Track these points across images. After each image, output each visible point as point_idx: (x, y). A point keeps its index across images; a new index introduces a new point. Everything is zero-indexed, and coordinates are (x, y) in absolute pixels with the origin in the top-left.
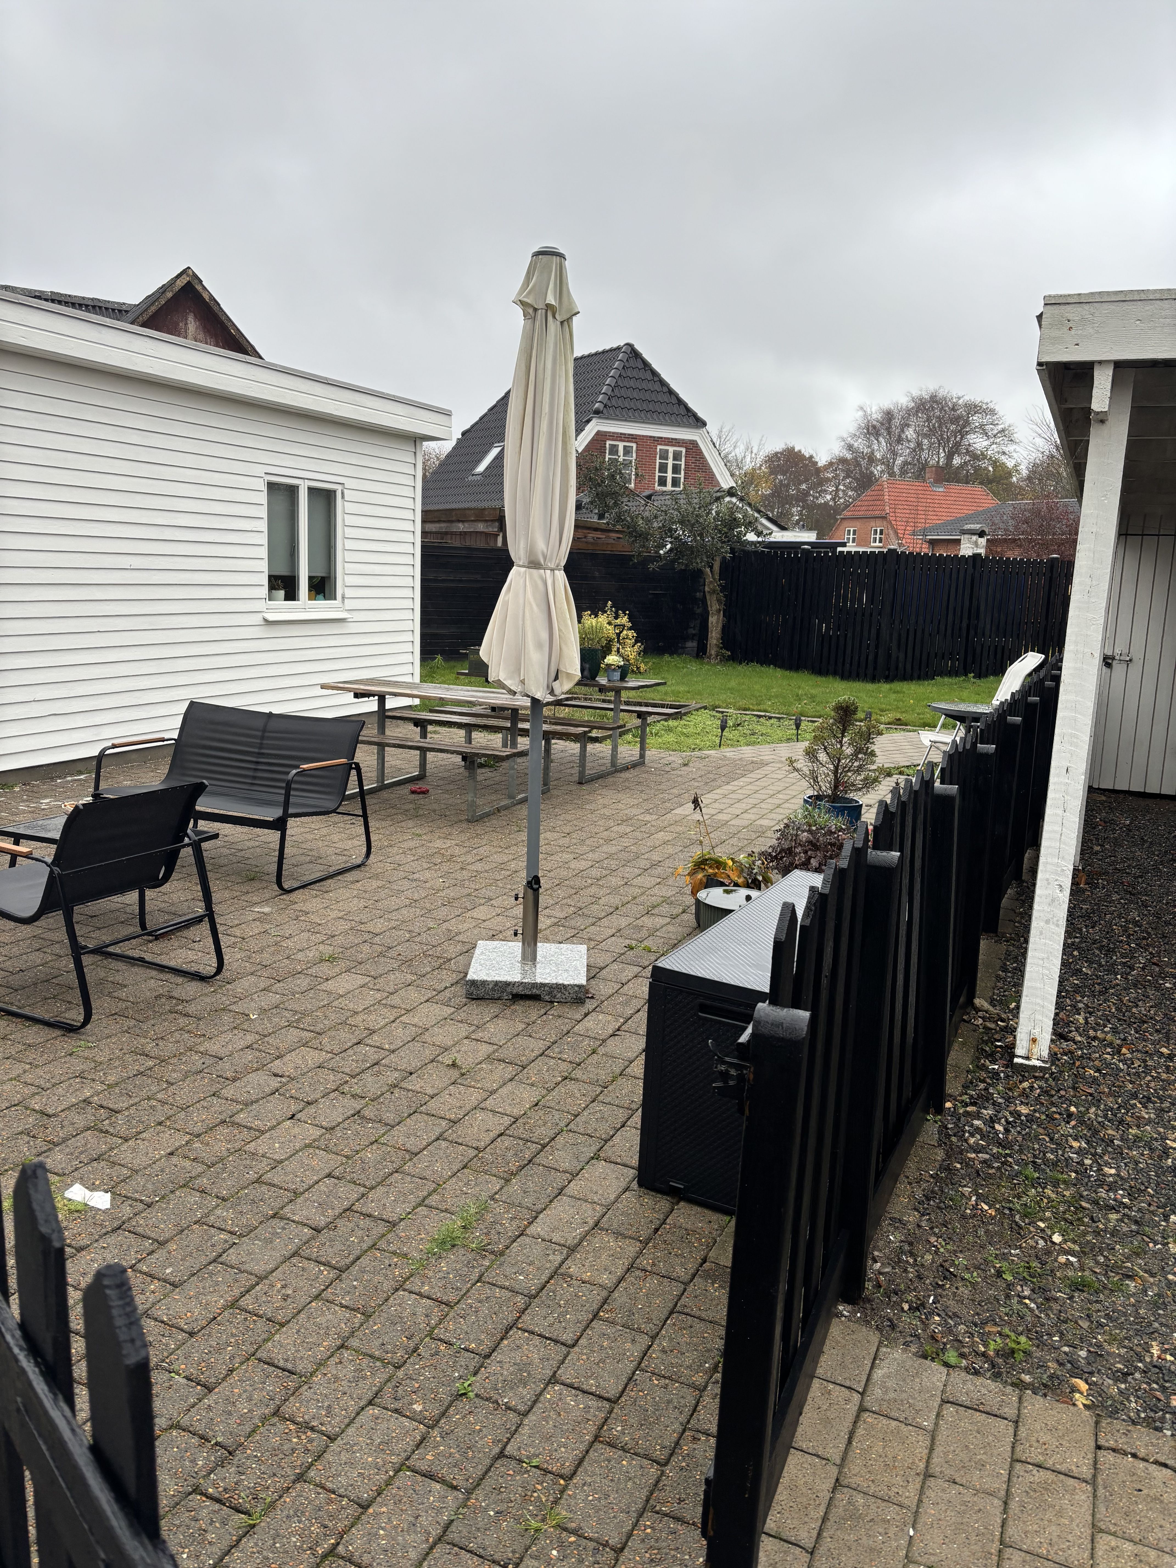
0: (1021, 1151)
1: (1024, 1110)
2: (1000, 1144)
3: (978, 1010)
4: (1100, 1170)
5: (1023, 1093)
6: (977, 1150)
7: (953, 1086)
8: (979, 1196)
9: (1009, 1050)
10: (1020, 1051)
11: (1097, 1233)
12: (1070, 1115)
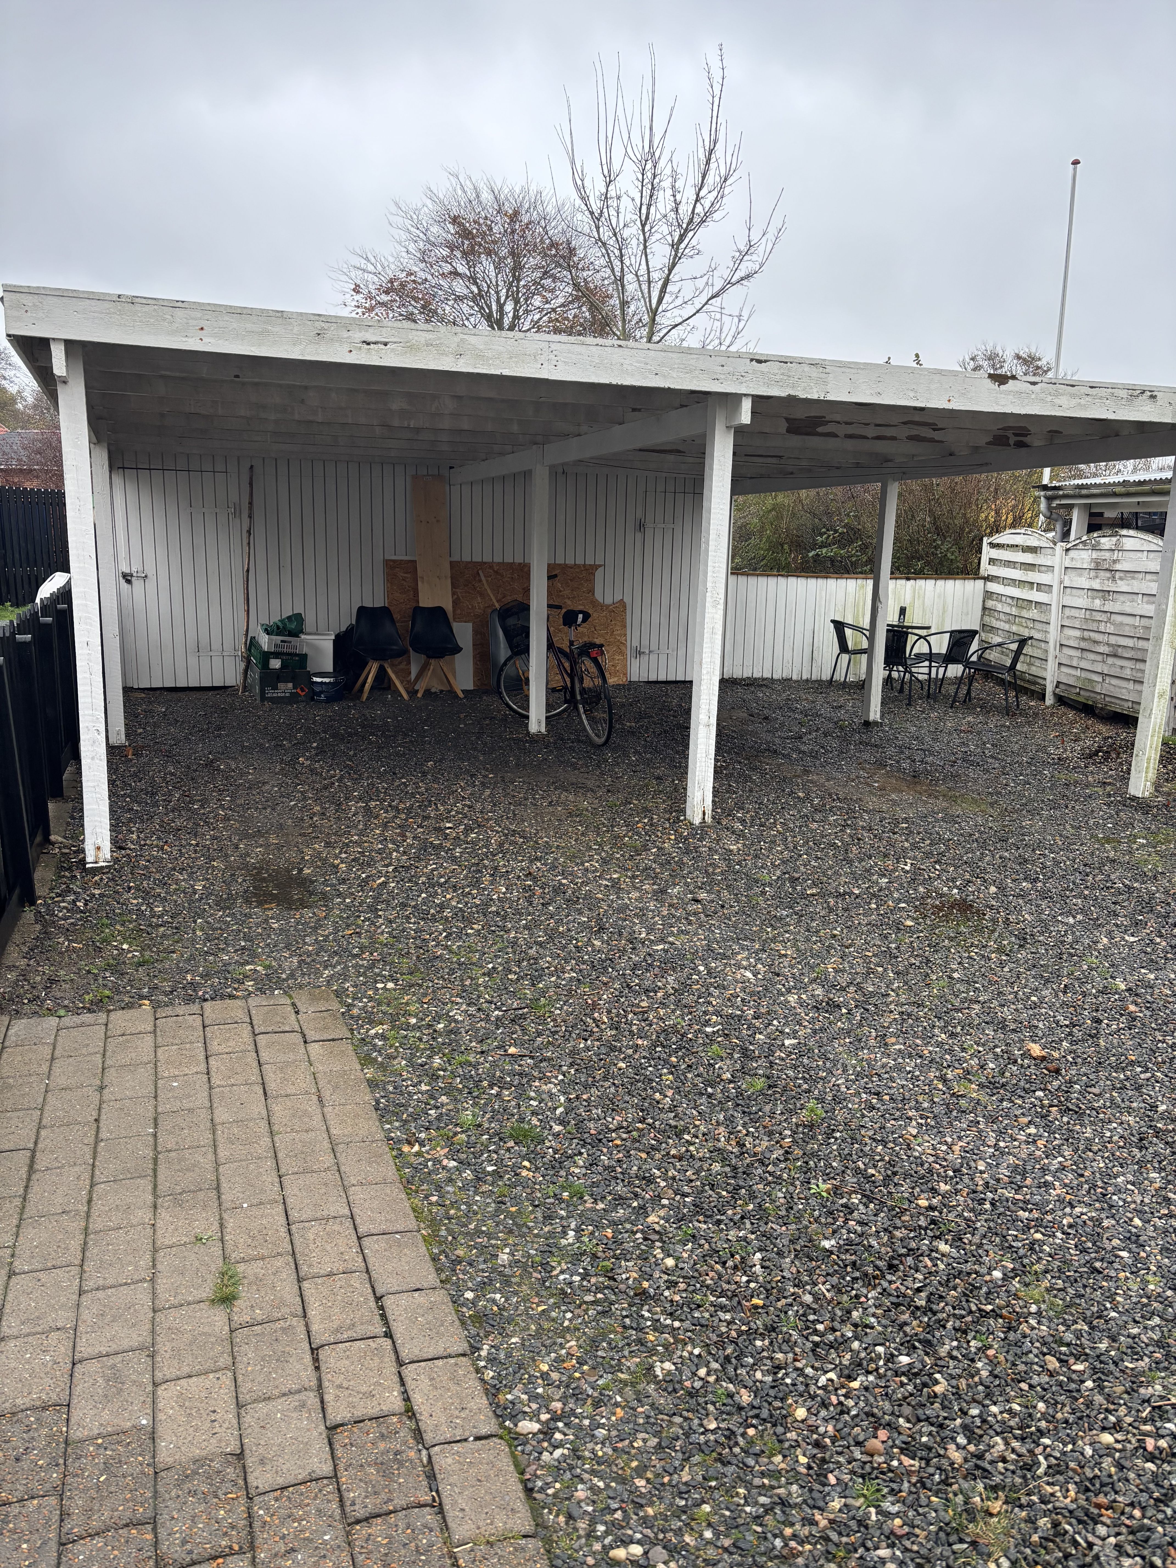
0: (97, 912)
1: (97, 892)
2: (82, 912)
3: (53, 844)
4: (152, 909)
5: (96, 883)
6: (65, 918)
7: (40, 890)
8: (69, 940)
9: (83, 861)
10: (90, 859)
11: (151, 939)
12: (130, 888)
